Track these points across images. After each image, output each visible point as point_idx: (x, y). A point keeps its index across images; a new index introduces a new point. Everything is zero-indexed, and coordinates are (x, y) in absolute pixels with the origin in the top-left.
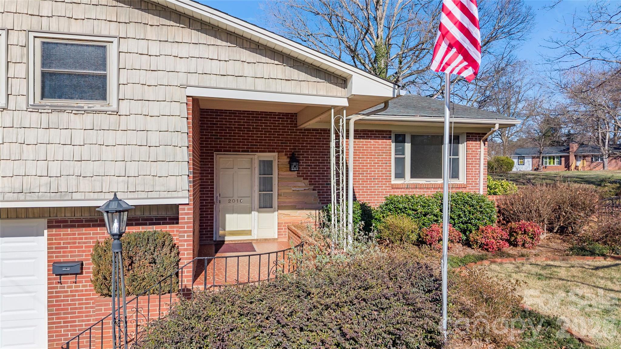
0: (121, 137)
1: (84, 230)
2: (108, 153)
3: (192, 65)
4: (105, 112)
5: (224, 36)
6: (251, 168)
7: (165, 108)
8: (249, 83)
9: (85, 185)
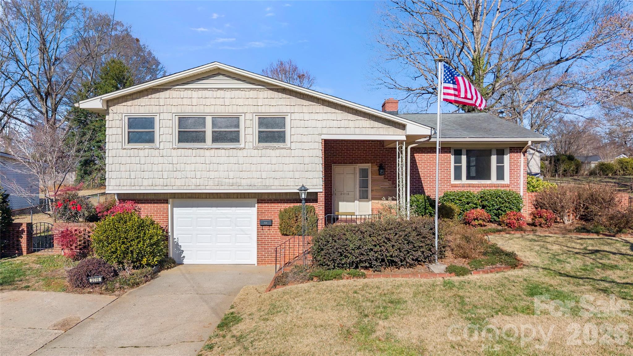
0: (292, 160)
1: (273, 205)
2: (286, 168)
3: (324, 123)
4: (285, 148)
5: (339, 108)
6: (354, 174)
7: (312, 145)
8: (352, 131)
9: (277, 183)
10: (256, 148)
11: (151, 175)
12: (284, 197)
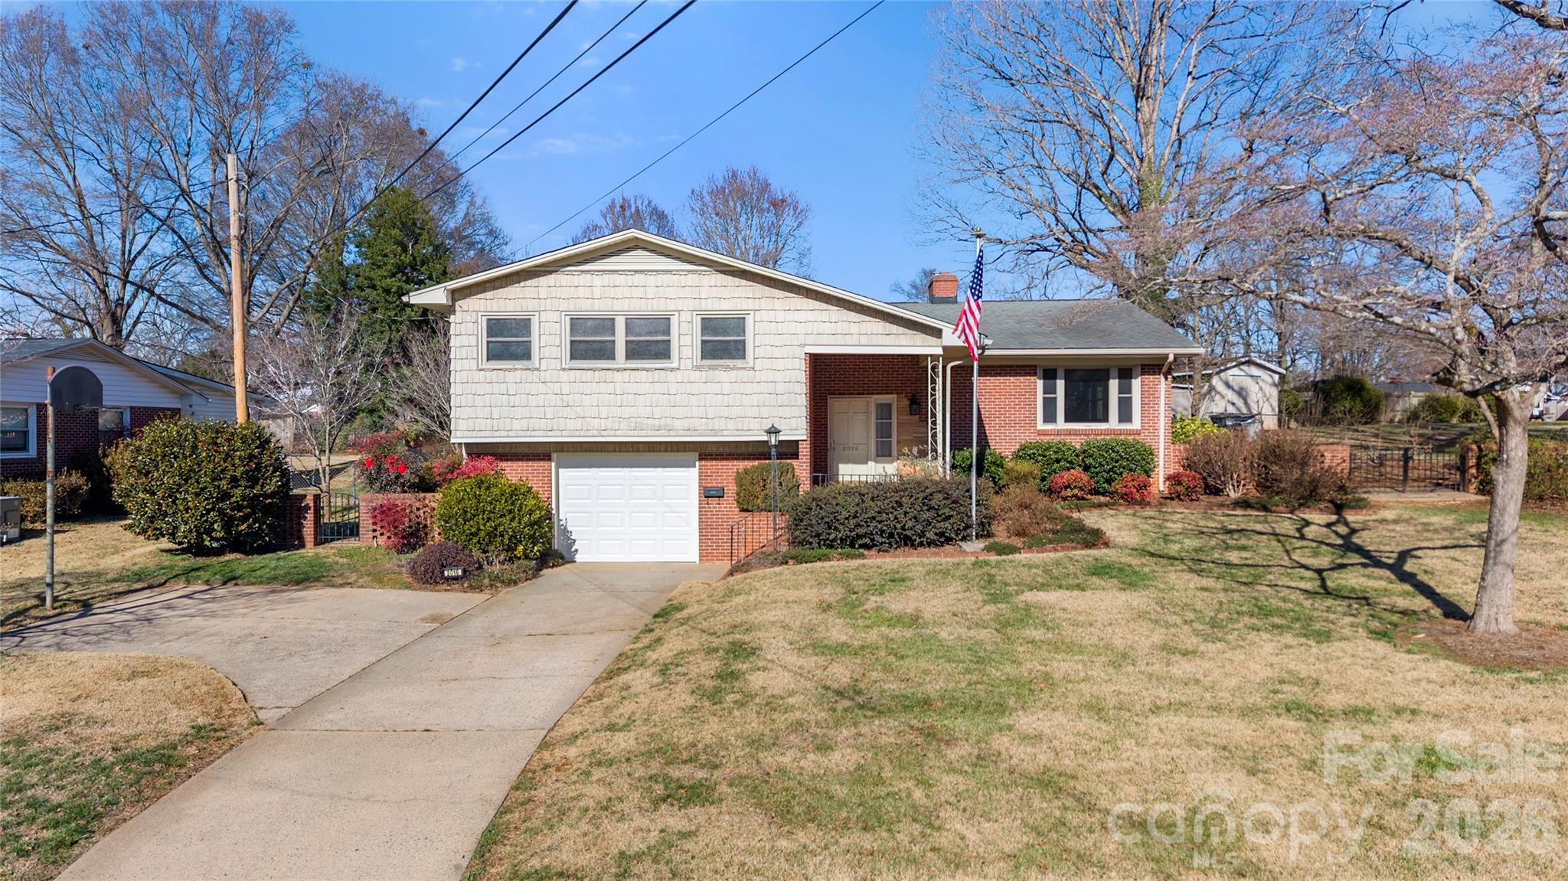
0: (756, 388)
1: (725, 463)
2: (746, 400)
3: (809, 328)
4: (744, 368)
5: (834, 302)
6: (867, 412)
7: (788, 363)
8: (854, 340)
9: (731, 425)
10: (697, 368)
11: (525, 412)
12: (743, 450)
